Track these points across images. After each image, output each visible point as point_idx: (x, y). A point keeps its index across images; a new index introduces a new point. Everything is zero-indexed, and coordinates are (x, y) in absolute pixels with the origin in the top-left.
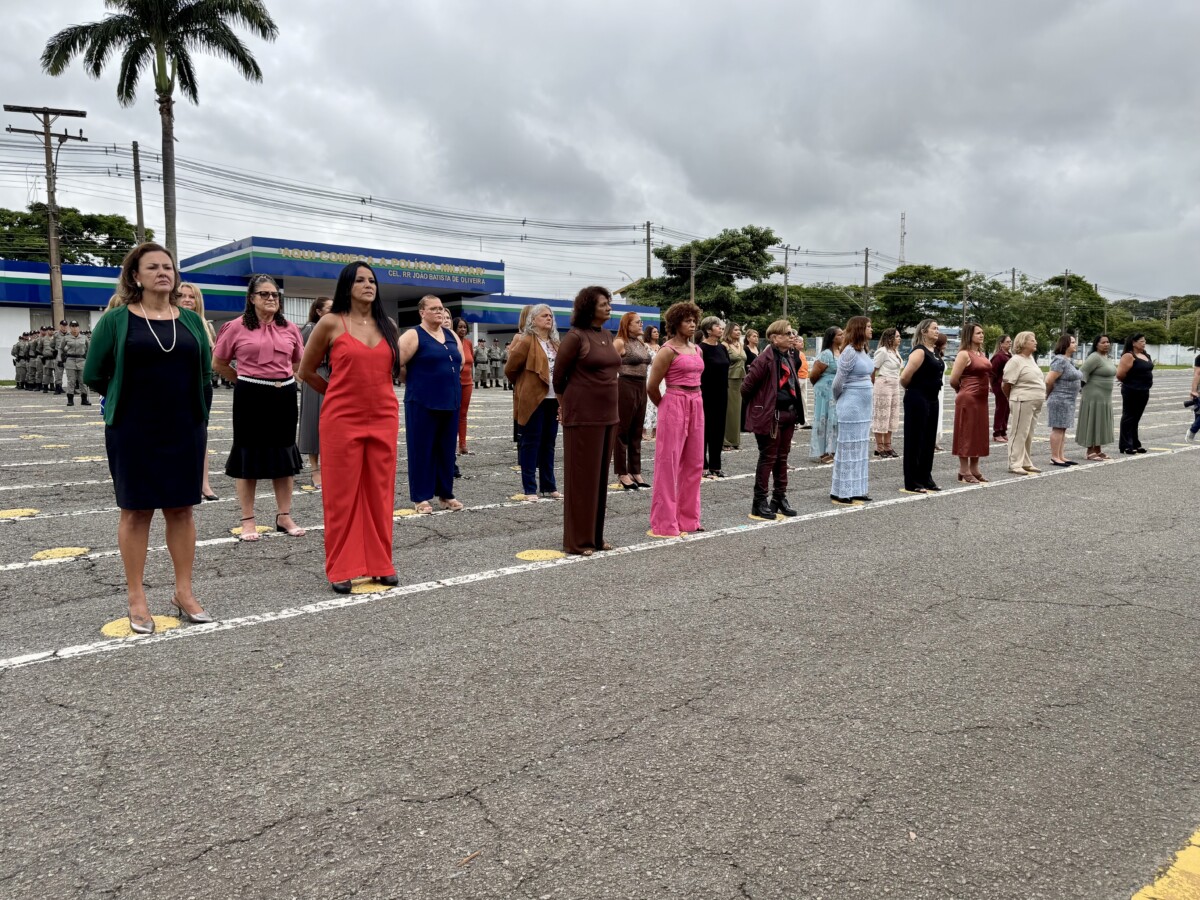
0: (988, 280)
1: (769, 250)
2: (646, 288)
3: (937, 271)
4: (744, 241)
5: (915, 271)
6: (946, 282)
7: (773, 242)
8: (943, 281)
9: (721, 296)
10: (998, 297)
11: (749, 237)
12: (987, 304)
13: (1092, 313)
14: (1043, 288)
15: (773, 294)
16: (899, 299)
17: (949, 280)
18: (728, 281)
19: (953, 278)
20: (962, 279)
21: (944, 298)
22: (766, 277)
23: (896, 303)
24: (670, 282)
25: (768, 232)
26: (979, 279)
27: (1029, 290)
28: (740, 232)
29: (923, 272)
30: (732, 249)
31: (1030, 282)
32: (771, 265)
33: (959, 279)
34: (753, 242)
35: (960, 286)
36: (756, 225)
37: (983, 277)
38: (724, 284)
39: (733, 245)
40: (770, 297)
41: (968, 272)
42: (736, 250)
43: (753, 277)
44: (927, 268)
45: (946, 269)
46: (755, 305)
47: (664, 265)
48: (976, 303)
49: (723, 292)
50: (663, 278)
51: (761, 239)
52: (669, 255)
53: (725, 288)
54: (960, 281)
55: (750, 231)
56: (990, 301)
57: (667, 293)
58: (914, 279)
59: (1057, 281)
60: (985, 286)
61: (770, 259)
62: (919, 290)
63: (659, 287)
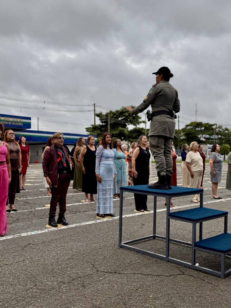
0: (224, 128)
3: (205, 124)
5: (196, 124)
6: (208, 128)
8: (207, 128)
9: (121, 131)
10: (228, 134)
12: (224, 136)
15: (141, 131)
17: (209, 127)
18: (125, 126)
19: (210, 127)
20: (214, 127)
21: (207, 134)
22: (138, 124)
23: (190, 136)
24: (102, 126)
26: (220, 127)
29: (199, 125)
30: (125, 114)
32: (140, 120)
37: (222, 127)
38: (122, 127)
39: (126, 112)
40: (140, 132)
42: (127, 114)
43: (134, 125)
45: (208, 123)
46: (135, 135)
47: (100, 120)
48: (220, 136)
49: (122, 130)
50: (99, 125)
52: (101, 116)
53: (122, 129)
54: (213, 128)
56: (225, 135)
57: (101, 131)
58: (196, 127)
60: (223, 130)
61: (140, 118)
62: (198, 131)
63: (98, 128)
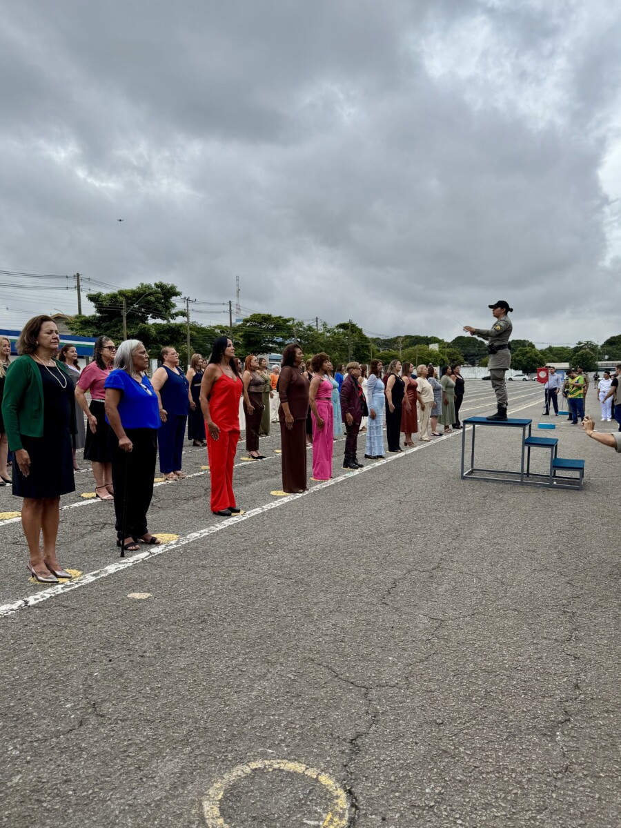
0: (305, 325)
1: (174, 299)
2: (81, 322)
3: (275, 318)
4: (157, 293)
5: (263, 317)
7: (177, 294)
8: (280, 325)
9: (140, 329)
10: (312, 336)
11: (159, 290)
12: (305, 341)
13: (363, 346)
14: (336, 331)
15: (179, 330)
16: (253, 336)
17: (283, 324)
18: (144, 320)
19: (285, 323)
20: (290, 323)
21: (281, 337)
22: (173, 318)
23: (252, 339)
24: (100, 319)
25: (173, 288)
26: (300, 324)
27: (328, 331)
28: (153, 286)
29: (267, 318)
30: (149, 298)
31: (329, 327)
32: (174, 311)
33: (288, 324)
34: (163, 294)
35: (289, 328)
36: (164, 282)
37: (302, 323)
38: (141, 322)
39: (149, 294)
40: (177, 333)
41: (293, 320)
42: (152, 299)
43: (164, 318)
44: (270, 316)
45: (280, 317)
46: (167, 338)
47: (95, 307)
50: (94, 316)
51: (169, 292)
52: (100, 299)
53: (143, 324)
55: (161, 286)
56: (307, 338)
57: (99, 327)
58: (261, 323)
59: (343, 326)
60: (304, 328)
61: (174, 306)
62: (264, 330)
63: (92, 323)
